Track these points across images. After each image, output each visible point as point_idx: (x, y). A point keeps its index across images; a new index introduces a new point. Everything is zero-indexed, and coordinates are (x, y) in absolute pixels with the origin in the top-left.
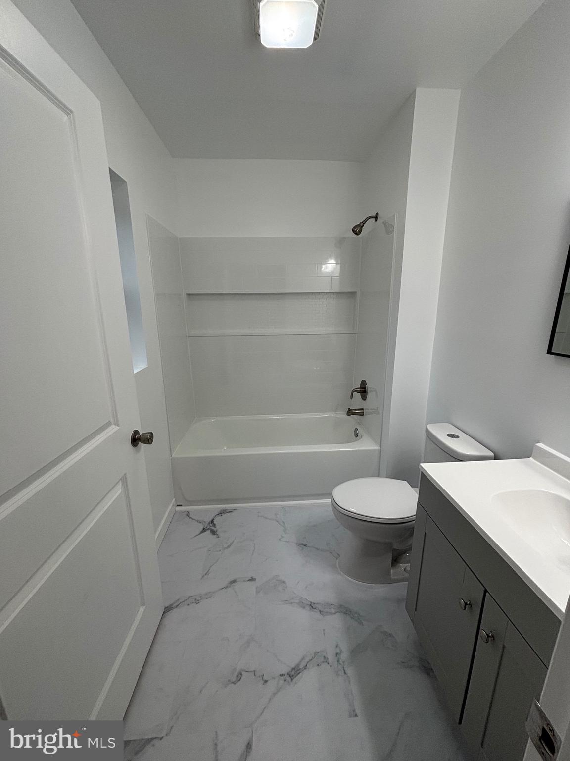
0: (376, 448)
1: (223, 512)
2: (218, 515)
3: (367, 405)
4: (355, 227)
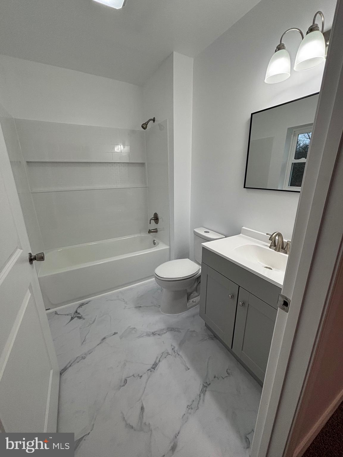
0: (168, 247)
1: (82, 305)
2: (79, 307)
3: (159, 226)
4: (143, 124)
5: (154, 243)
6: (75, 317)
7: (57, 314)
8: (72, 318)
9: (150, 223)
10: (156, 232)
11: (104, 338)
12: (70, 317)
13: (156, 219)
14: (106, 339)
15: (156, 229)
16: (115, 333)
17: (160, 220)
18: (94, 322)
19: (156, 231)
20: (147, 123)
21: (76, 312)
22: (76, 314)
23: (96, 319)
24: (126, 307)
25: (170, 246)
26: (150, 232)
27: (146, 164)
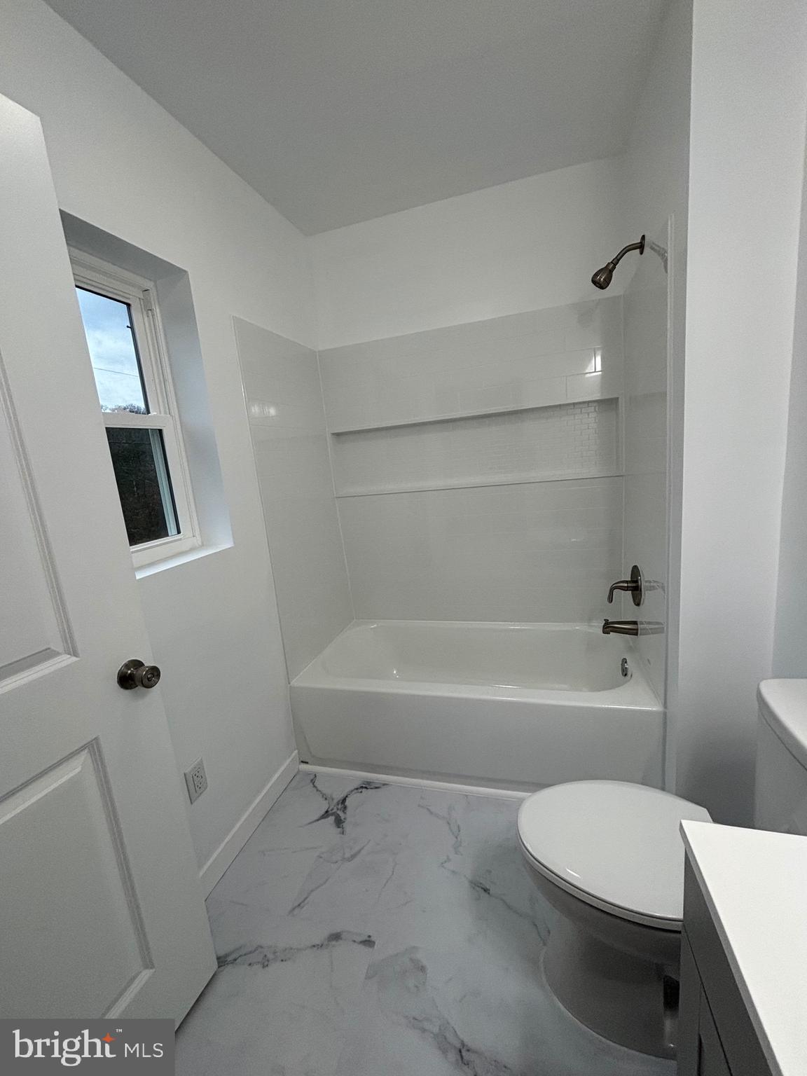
0: (656, 708)
1: (366, 786)
2: (357, 789)
3: (644, 614)
4: (596, 275)
5: (625, 673)
6: (332, 814)
7: (313, 784)
8: (327, 812)
9: (610, 599)
10: (635, 632)
11: (336, 937)
12: (324, 806)
13: (634, 587)
14: (340, 942)
15: (635, 623)
16: (368, 942)
17: (647, 596)
18: (353, 856)
19: (631, 629)
20: (612, 266)
21: (344, 800)
22: (340, 806)
23: (363, 852)
24: (449, 860)
25: (665, 705)
26: (608, 627)
27: (622, 402)
